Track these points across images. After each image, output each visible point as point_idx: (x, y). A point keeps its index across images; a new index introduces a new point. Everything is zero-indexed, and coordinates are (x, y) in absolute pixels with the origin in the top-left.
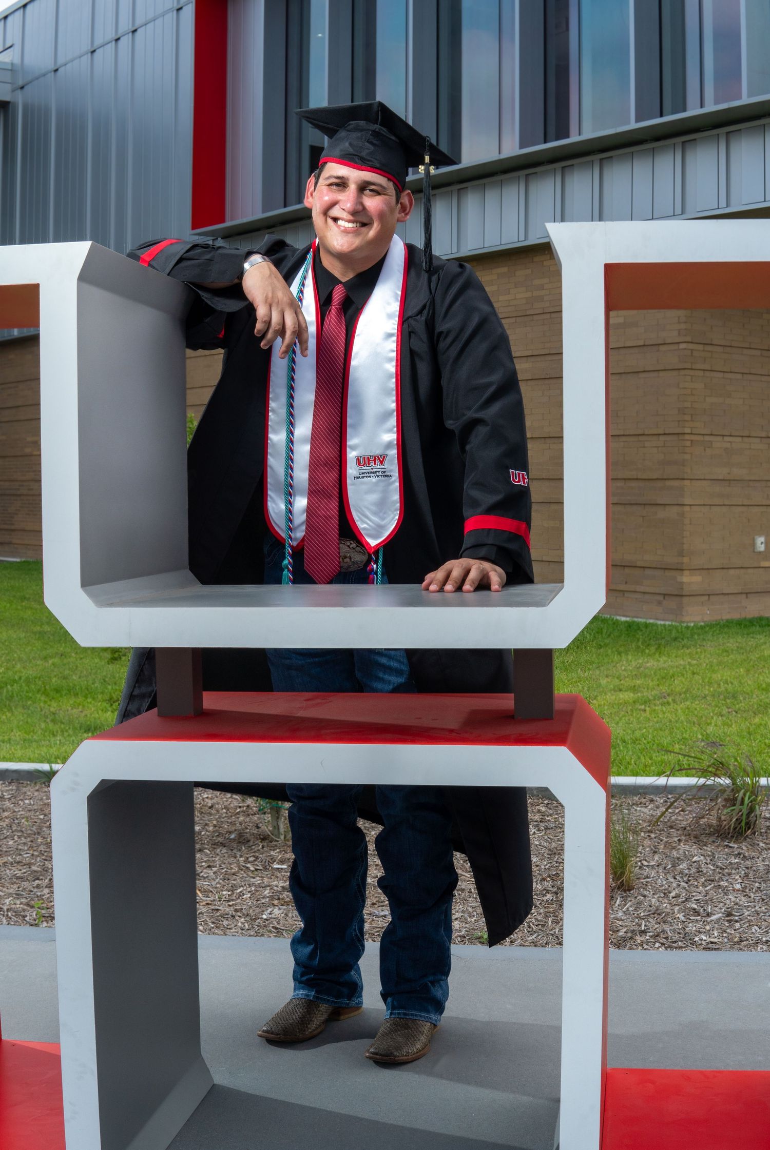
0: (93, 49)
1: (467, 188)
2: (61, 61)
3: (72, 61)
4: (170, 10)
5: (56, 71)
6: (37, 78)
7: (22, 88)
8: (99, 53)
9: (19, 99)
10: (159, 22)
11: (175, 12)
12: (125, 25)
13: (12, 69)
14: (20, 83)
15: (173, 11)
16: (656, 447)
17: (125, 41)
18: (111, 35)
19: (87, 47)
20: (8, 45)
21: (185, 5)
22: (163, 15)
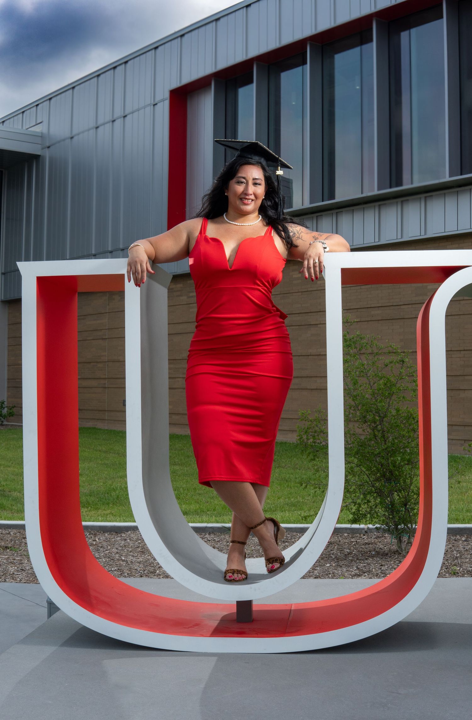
0: (97, 126)
1: (342, 211)
2: (75, 132)
3: (83, 132)
4: (150, 105)
5: (72, 138)
6: (59, 142)
7: (49, 147)
8: (101, 129)
9: (47, 154)
10: (141, 112)
11: (152, 106)
12: (118, 112)
13: (42, 136)
14: (48, 145)
15: (151, 106)
16: (459, 357)
17: (118, 123)
18: (109, 118)
19: (92, 124)
20: (38, 122)
21: (159, 103)
22: (144, 107)
